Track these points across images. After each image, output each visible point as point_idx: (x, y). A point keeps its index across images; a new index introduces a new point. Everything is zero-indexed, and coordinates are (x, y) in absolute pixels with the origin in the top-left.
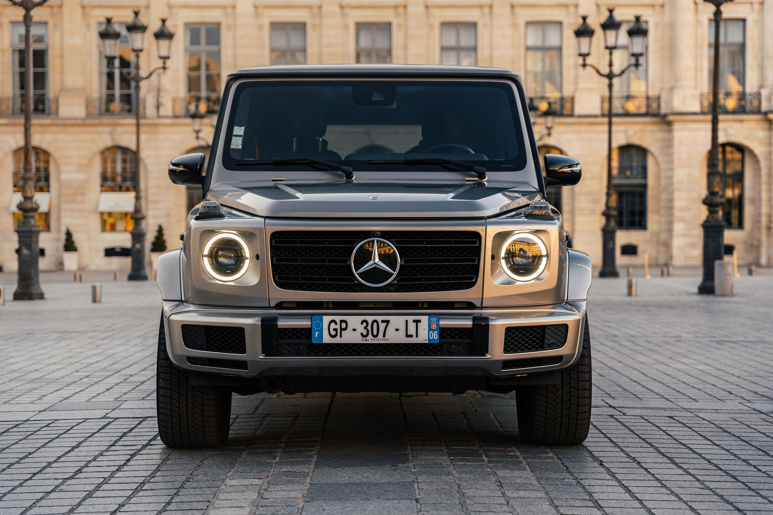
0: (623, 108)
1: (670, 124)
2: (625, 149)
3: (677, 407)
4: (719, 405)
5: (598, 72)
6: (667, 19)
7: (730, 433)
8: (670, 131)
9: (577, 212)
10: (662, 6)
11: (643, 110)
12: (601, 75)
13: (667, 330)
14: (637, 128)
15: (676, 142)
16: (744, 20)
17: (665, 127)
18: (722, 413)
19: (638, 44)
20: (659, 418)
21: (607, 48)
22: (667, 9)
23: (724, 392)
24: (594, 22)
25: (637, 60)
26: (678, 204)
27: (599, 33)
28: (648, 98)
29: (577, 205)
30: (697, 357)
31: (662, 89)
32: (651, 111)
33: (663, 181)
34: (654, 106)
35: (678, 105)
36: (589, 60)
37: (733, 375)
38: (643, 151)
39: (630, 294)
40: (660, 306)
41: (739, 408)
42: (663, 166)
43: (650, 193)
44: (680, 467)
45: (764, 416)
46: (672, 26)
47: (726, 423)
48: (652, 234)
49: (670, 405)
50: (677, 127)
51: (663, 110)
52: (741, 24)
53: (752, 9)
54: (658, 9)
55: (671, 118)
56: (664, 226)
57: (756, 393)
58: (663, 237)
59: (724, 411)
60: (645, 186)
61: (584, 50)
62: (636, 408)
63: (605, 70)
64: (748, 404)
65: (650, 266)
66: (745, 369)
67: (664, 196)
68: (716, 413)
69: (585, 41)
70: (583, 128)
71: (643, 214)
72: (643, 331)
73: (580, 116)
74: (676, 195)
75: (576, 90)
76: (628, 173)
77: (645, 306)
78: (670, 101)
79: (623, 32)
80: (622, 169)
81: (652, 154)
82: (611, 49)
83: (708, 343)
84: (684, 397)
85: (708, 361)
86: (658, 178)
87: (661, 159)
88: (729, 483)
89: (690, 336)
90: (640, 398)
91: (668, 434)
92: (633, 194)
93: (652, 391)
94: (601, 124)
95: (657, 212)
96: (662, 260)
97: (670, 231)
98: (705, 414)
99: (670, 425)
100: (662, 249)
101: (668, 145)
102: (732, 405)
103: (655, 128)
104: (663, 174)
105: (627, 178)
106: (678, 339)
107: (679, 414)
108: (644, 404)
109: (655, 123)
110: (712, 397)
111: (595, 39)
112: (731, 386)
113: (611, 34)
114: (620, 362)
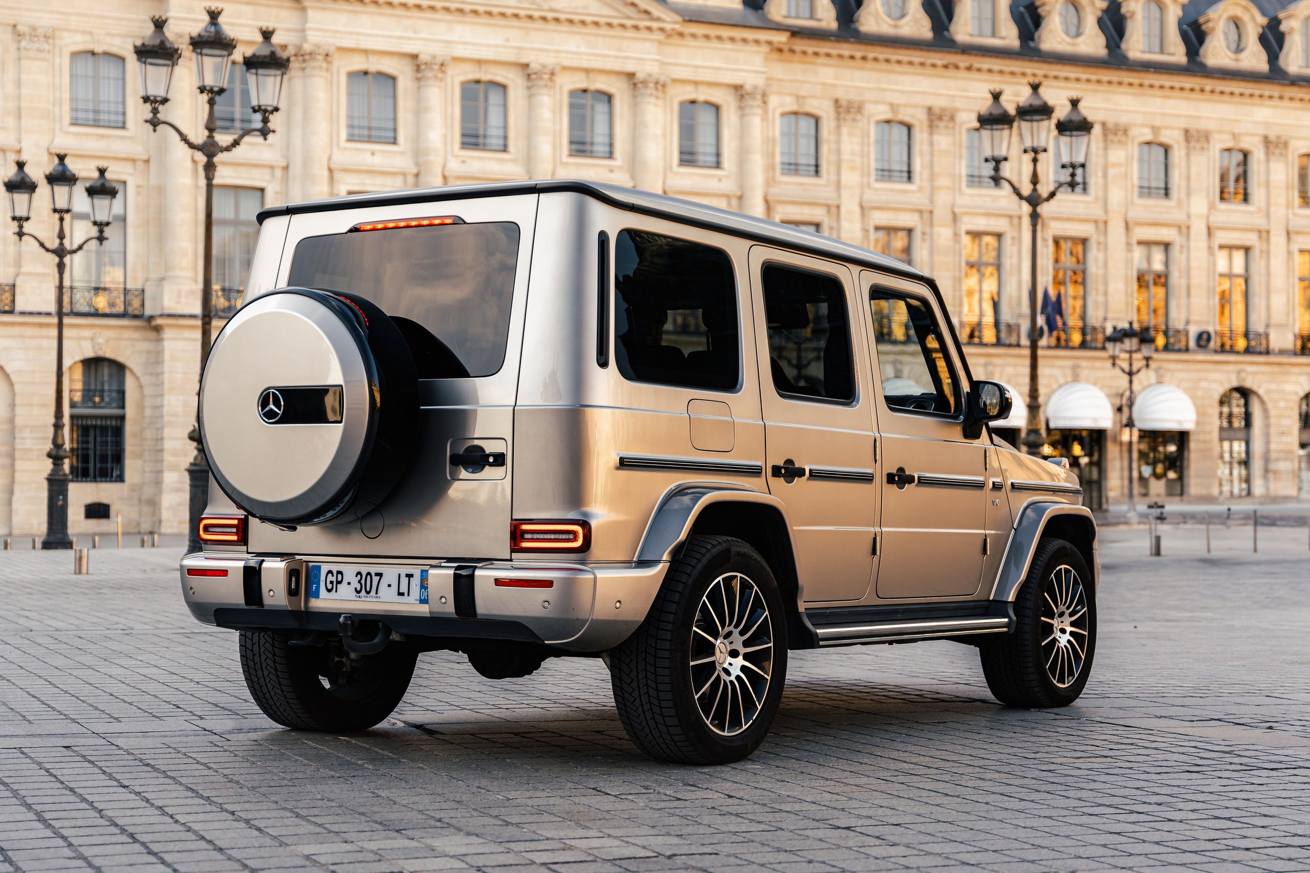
0: (90, 305)
1: (158, 329)
2: (92, 364)
3: (85, 730)
4: (154, 725)
5: (42, 245)
6: (153, 181)
7: (152, 767)
8: (160, 340)
9: (18, 455)
10: (147, 161)
11: (120, 309)
12: (47, 250)
13: (116, 619)
14: (111, 334)
15: (167, 356)
16: (262, 190)
17: (152, 335)
18: (153, 736)
19: (103, 208)
20: (48, 749)
21: (55, 210)
22: (153, 165)
23: (168, 706)
24: (37, 172)
25: (101, 231)
26: (168, 445)
27: (43, 189)
28: (126, 291)
29: (18, 444)
30: (144, 657)
31: (147, 280)
32: (130, 310)
33: (148, 412)
34: (136, 303)
35: (170, 303)
36: (27, 227)
37: (191, 680)
38: (119, 368)
39: (79, 571)
40: (119, 587)
41: (183, 728)
42: (148, 391)
43: (129, 428)
44: (49, 826)
45: (215, 738)
46: (161, 191)
47: (152, 751)
48: (132, 489)
49: (75, 728)
50: (167, 334)
51: (148, 312)
52: (259, 193)
53: (273, 175)
54: (140, 165)
55: (159, 321)
56: (149, 477)
57: (216, 705)
58: (148, 492)
59: (156, 734)
60: (122, 418)
61: (21, 212)
62: (17, 736)
63: (54, 244)
64: (199, 723)
65: (125, 534)
66: (212, 671)
67: (148, 434)
68: (143, 737)
69: (21, 198)
70: (29, 331)
71: (118, 458)
72: (78, 622)
73: (23, 313)
74: (167, 432)
75: (17, 275)
76: (97, 399)
77: (98, 587)
78: (158, 297)
79: (79, 191)
80: (88, 393)
81: (131, 371)
82: (61, 212)
83: (170, 637)
84: (103, 716)
85: (161, 662)
86: (141, 407)
87: (144, 380)
88: (119, 846)
89: (146, 627)
90: (28, 721)
91: (51, 775)
92: (104, 429)
93: (54, 709)
94: (47, 325)
95: (139, 456)
96: (145, 526)
97: (158, 483)
98: (125, 740)
99: (63, 759)
100: (146, 509)
101: (156, 360)
102: (175, 723)
103: (136, 335)
104: (148, 402)
105: (95, 406)
106: (127, 632)
107: (83, 741)
108: (34, 729)
109: (136, 328)
110: (146, 714)
111: (36, 195)
112: (182, 696)
113: (61, 191)
114: (22, 668)
